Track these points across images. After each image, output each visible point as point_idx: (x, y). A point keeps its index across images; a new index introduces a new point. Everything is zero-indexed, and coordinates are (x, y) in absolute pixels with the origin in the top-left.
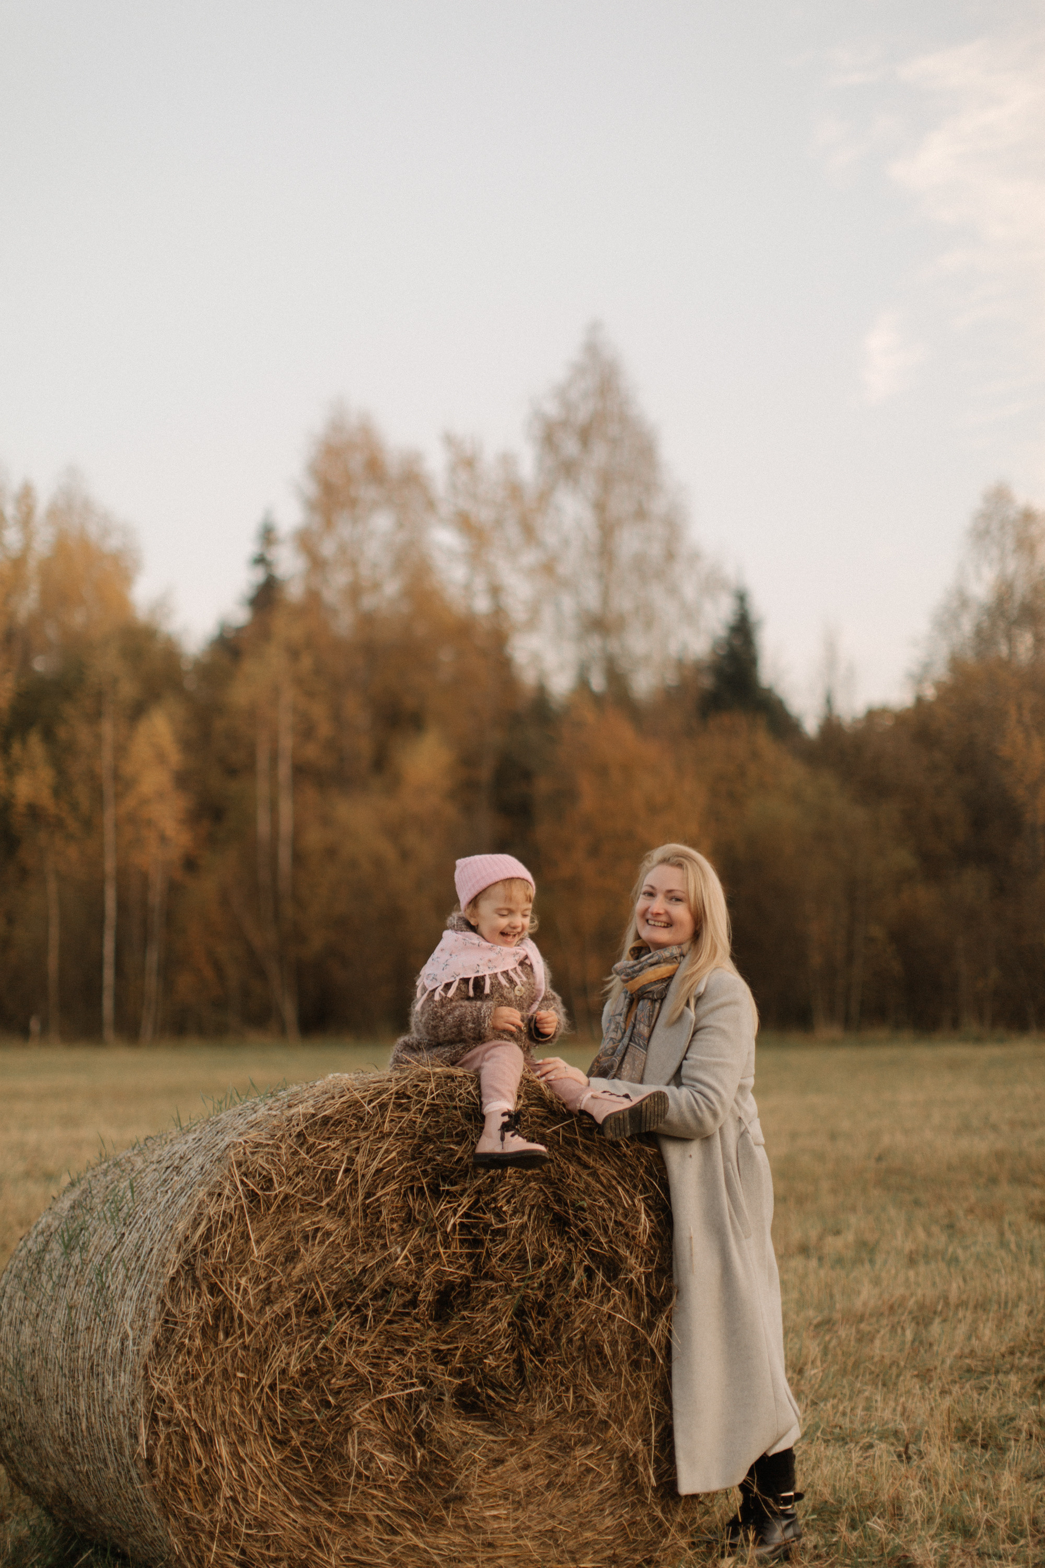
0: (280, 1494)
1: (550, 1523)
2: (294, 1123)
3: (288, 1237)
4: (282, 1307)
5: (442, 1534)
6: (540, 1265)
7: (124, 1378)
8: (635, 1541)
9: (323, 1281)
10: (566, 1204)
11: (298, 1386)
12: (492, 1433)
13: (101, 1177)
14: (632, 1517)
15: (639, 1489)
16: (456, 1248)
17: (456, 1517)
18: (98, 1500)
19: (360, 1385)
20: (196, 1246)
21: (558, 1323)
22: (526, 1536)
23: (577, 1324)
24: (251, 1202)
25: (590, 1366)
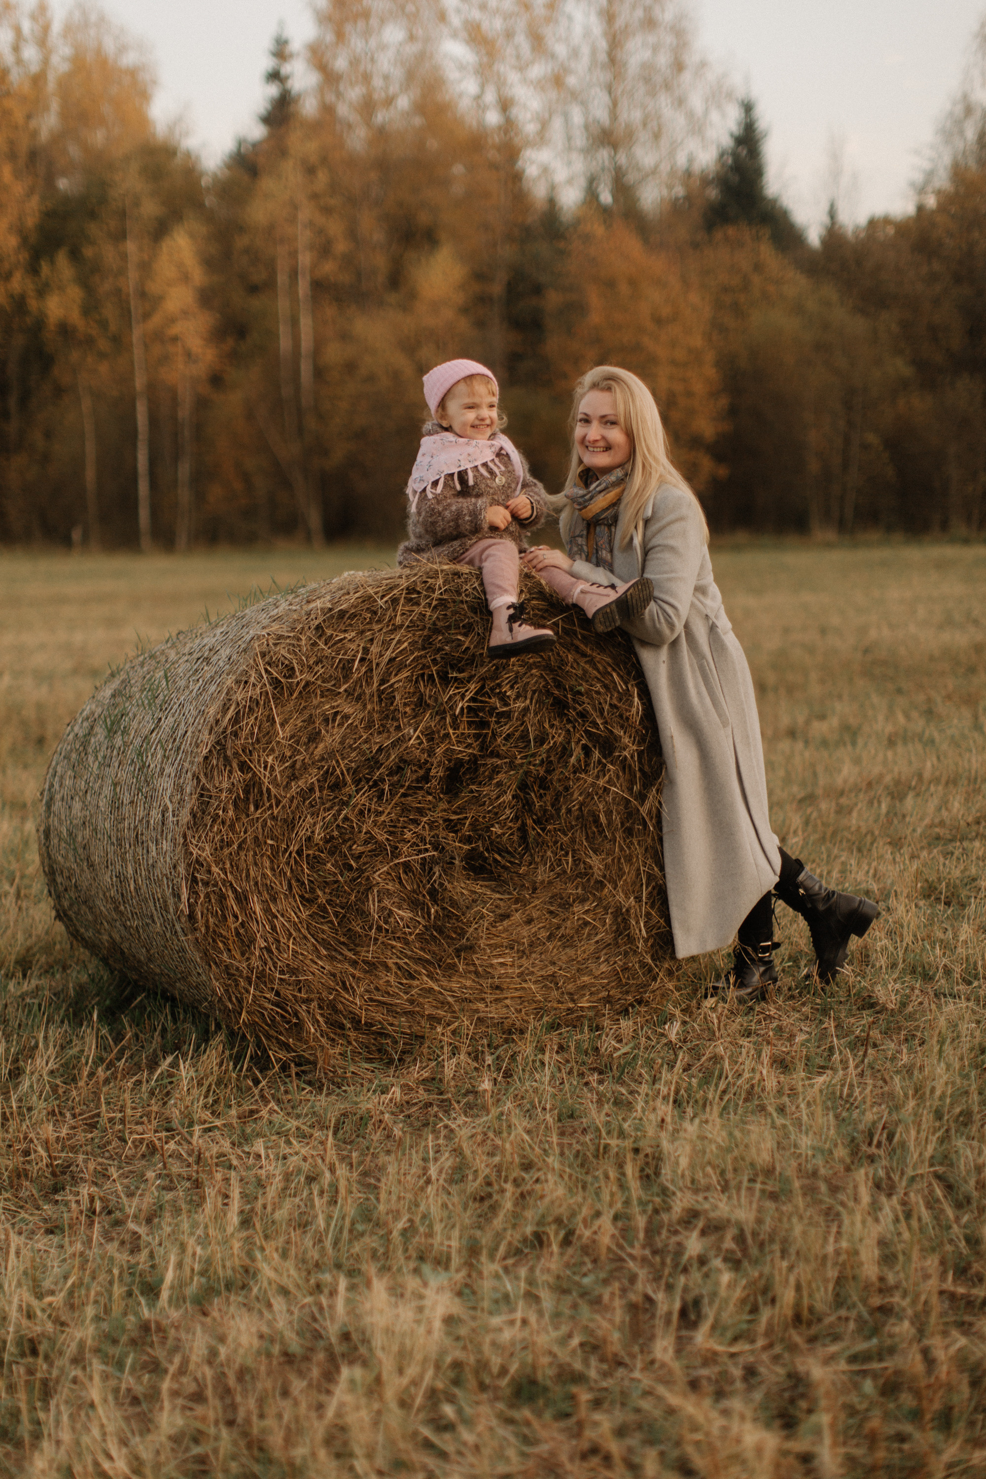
0: (309, 945)
1: (552, 969)
2: (313, 616)
3: (310, 720)
4: (306, 782)
5: (455, 979)
6: (542, 744)
7: (166, 846)
8: (627, 984)
9: (343, 759)
10: (565, 689)
11: (322, 852)
12: (498, 892)
13: (138, 668)
14: (624, 963)
15: (631, 940)
16: (464, 729)
17: (467, 964)
18: (148, 951)
19: (379, 850)
20: (226, 728)
21: (558, 795)
22: (530, 980)
23: (576, 795)
24: (275, 688)
25: (587, 833)
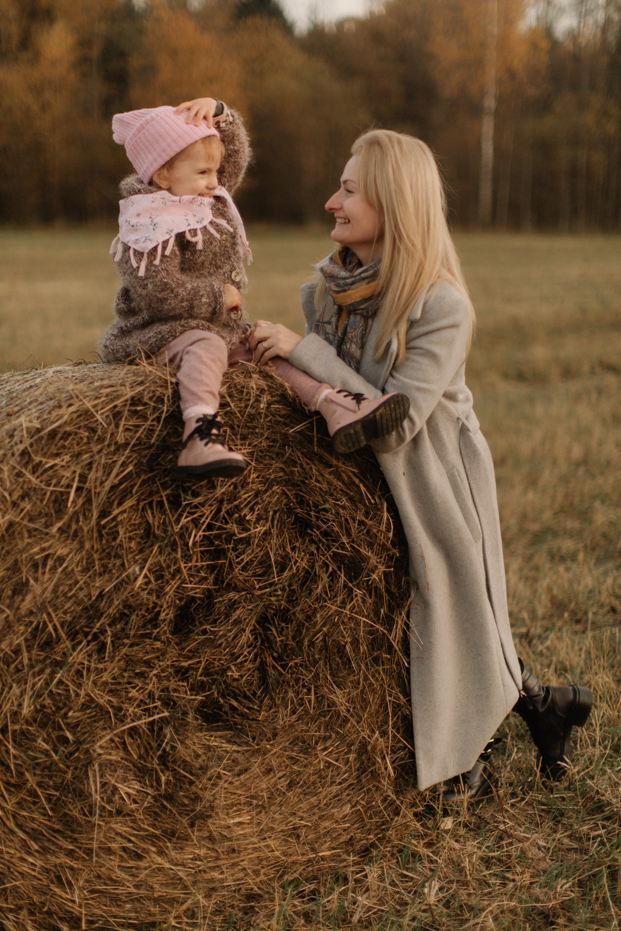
0: (16, 840)
1: (292, 820)
2: (16, 439)
4: (10, 645)
5: (187, 850)
6: (283, 571)
8: (369, 823)
9: (55, 611)
10: (308, 505)
11: (31, 725)
12: (235, 743)
14: (368, 803)
15: (375, 775)
16: (197, 561)
17: (201, 832)
19: (99, 715)
21: (300, 626)
22: (270, 837)
23: (319, 626)
25: (330, 665)
